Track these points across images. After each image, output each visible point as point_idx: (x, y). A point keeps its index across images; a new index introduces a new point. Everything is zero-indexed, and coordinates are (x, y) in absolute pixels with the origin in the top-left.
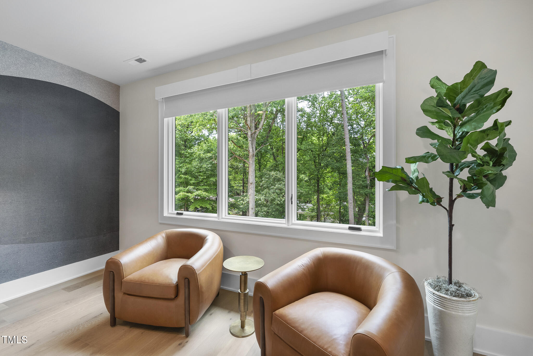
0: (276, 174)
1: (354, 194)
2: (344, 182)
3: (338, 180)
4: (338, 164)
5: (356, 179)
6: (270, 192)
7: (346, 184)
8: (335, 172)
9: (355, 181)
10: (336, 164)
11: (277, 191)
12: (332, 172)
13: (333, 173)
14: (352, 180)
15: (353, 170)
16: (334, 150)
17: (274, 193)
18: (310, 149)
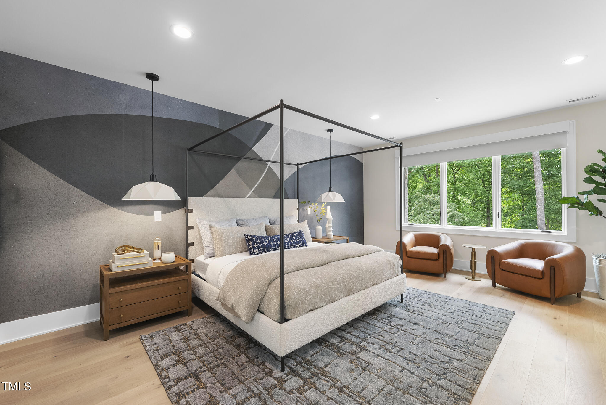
0: (433, 197)
1: (548, 222)
2: (531, 206)
3: (519, 202)
4: (520, 183)
5: (552, 201)
6: (426, 217)
7: (534, 209)
8: (515, 192)
9: (548, 204)
10: (518, 183)
11: (434, 216)
12: (510, 192)
13: (511, 194)
14: (544, 202)
15: (545, 189)
16: (514, 164)
17: (430, 218)
18: (477, 165)
